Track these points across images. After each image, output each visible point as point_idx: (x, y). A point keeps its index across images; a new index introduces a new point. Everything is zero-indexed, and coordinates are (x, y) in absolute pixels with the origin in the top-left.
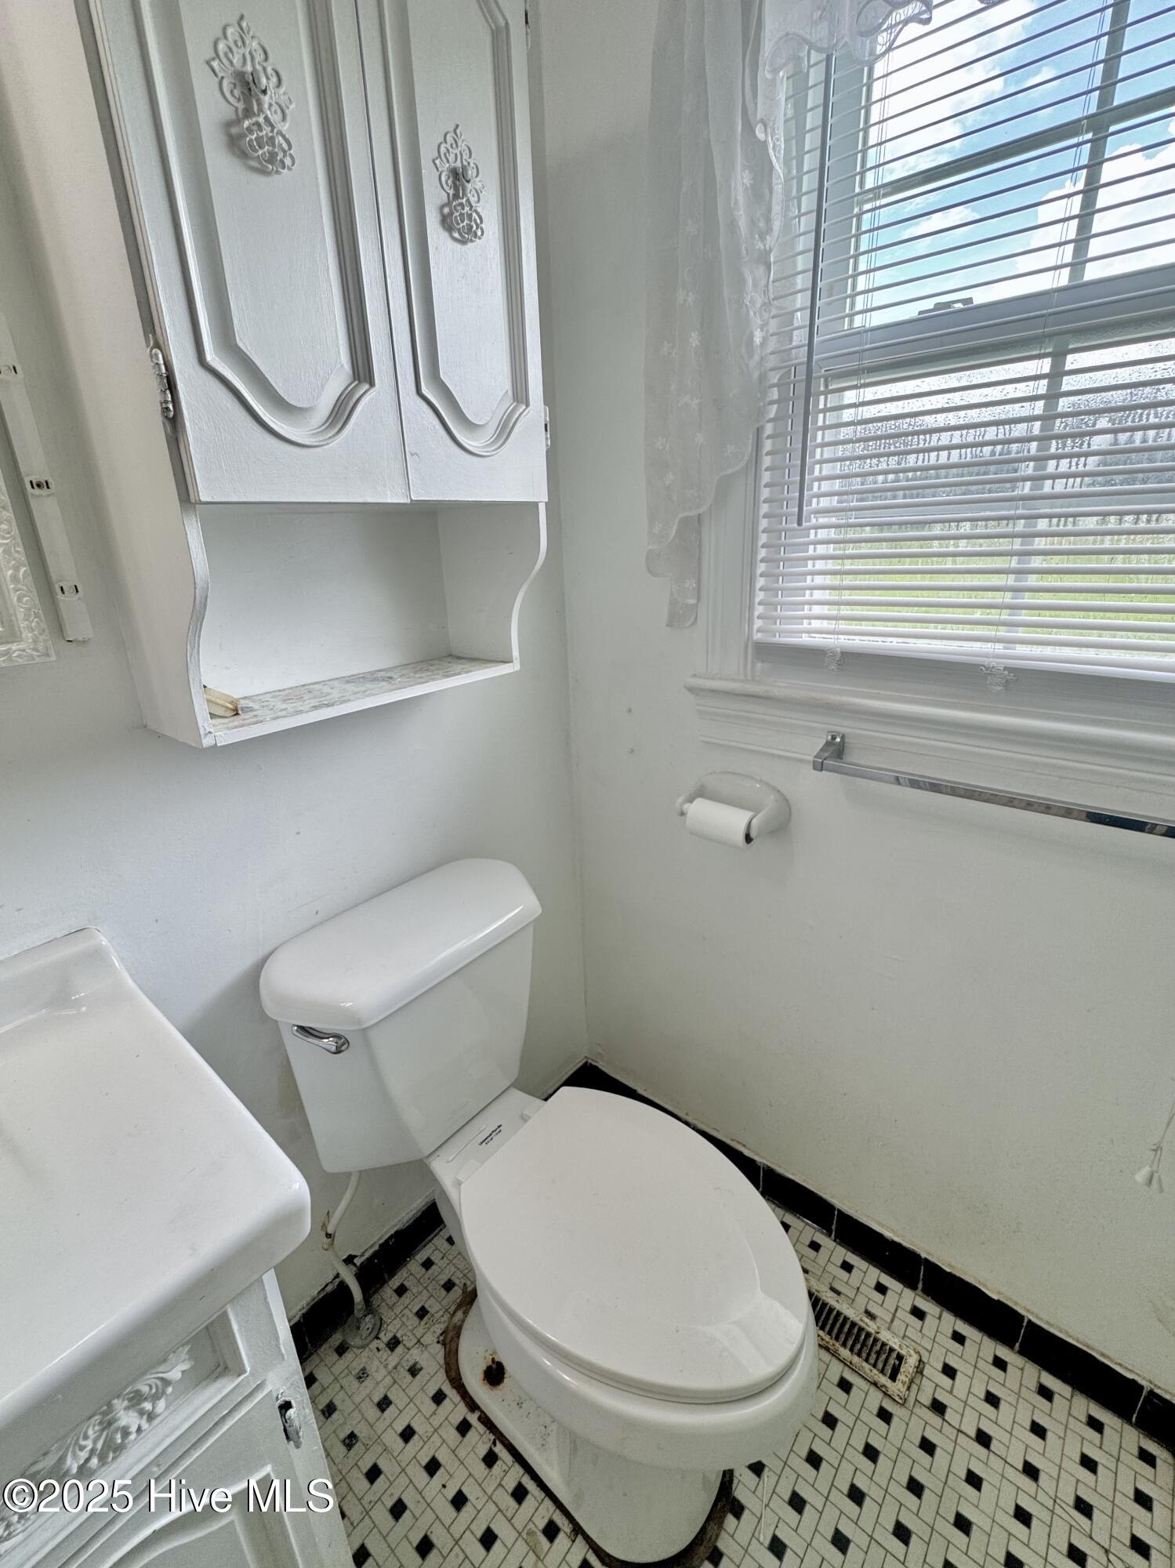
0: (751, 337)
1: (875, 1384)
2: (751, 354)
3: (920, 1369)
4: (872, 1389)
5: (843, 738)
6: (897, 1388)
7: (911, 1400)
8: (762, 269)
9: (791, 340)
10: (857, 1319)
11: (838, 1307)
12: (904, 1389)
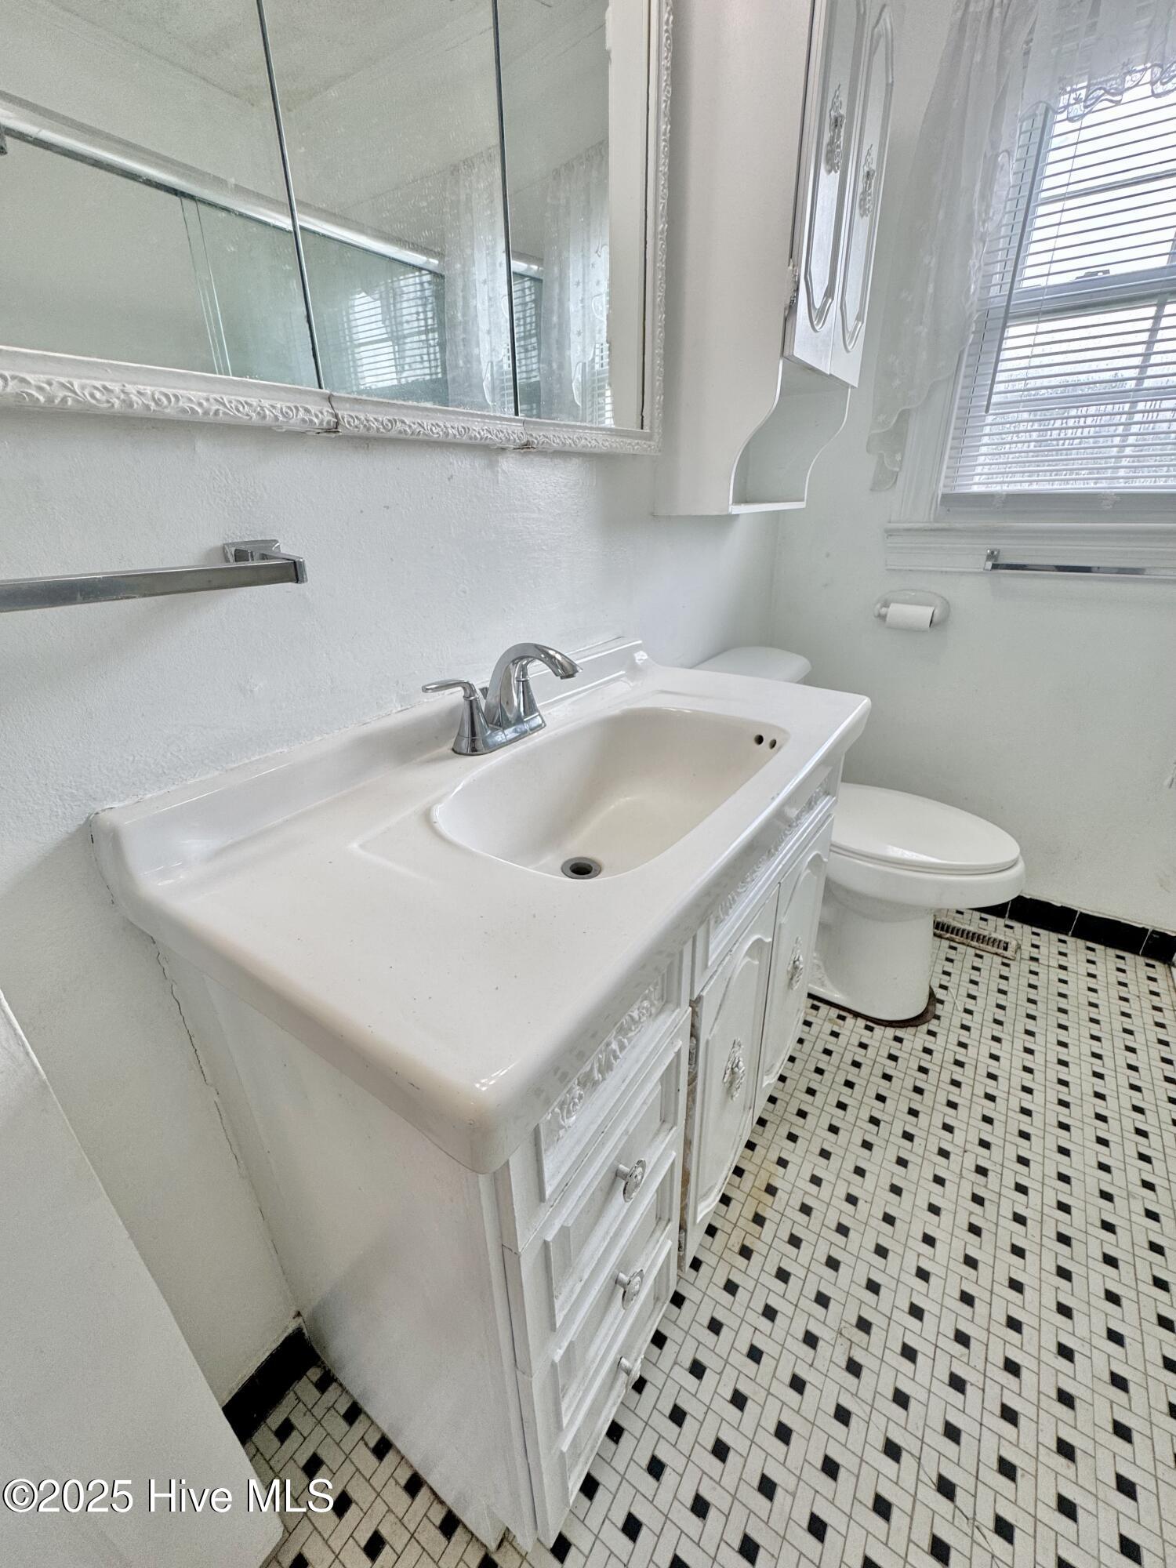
0: (970, 287)
1: (996, 954)
2: (967, 299)
3: (1019, 947)
4: (995, 956)
5: (999, 552)
6: (1008, 954)
7: (1018, 958)
8: (981, 245)
9: (989, 292)
10: (976, 931)
11: (963, 927)
12: (1013, 954)
